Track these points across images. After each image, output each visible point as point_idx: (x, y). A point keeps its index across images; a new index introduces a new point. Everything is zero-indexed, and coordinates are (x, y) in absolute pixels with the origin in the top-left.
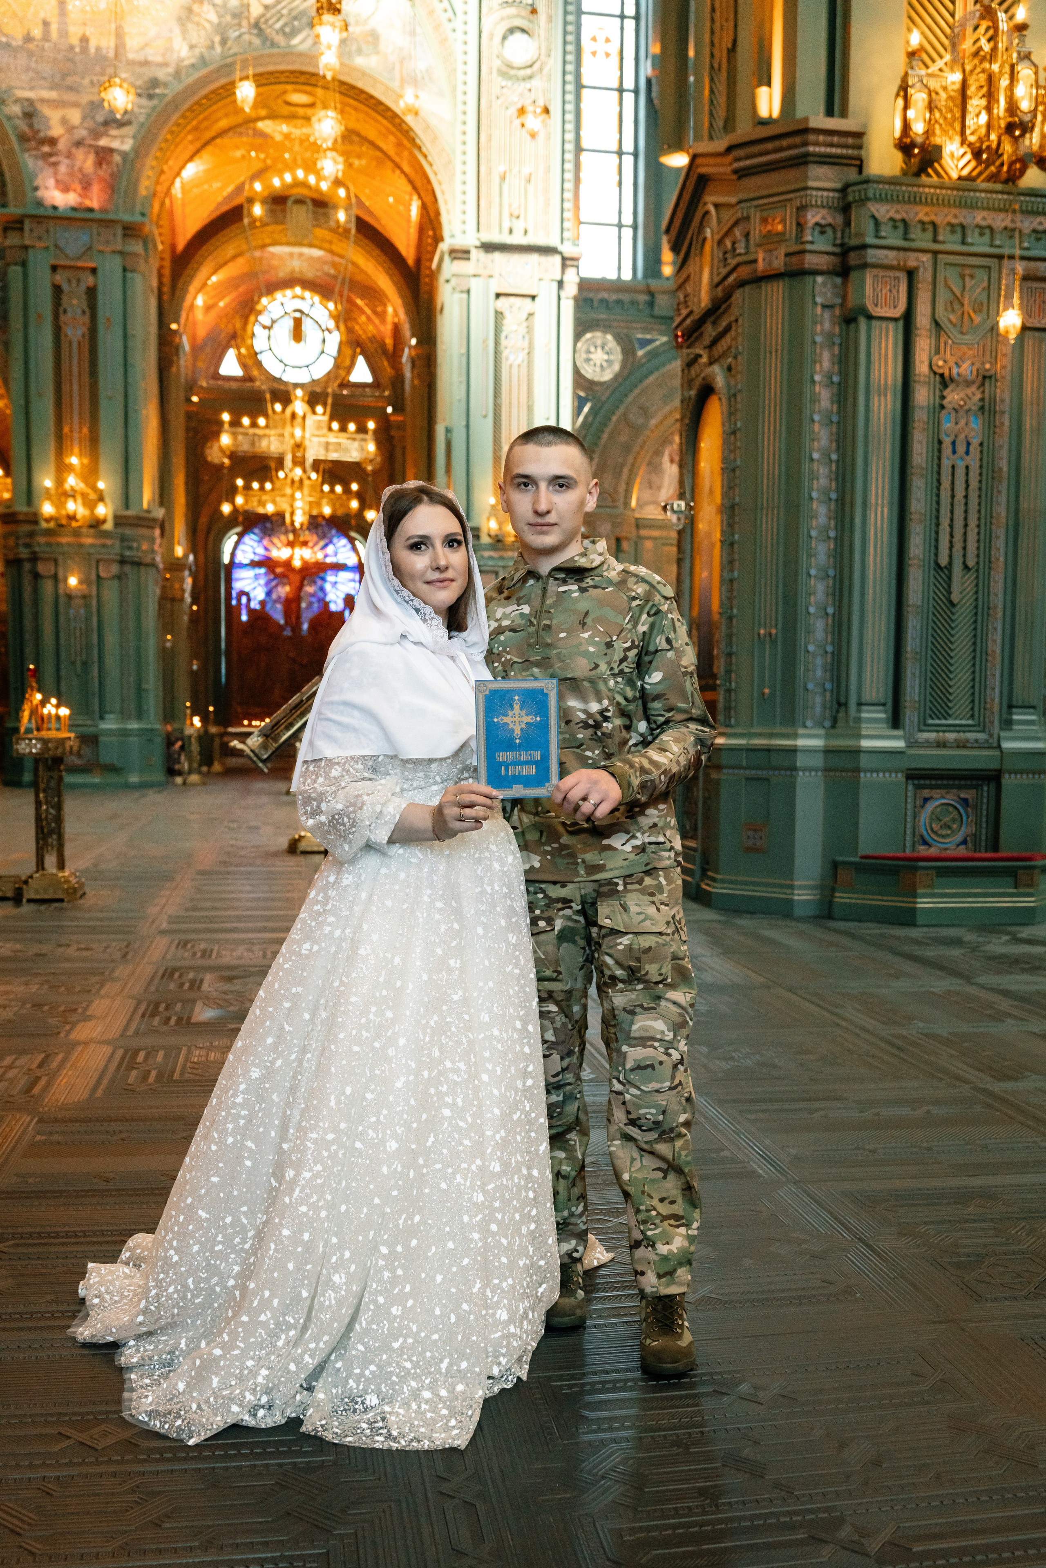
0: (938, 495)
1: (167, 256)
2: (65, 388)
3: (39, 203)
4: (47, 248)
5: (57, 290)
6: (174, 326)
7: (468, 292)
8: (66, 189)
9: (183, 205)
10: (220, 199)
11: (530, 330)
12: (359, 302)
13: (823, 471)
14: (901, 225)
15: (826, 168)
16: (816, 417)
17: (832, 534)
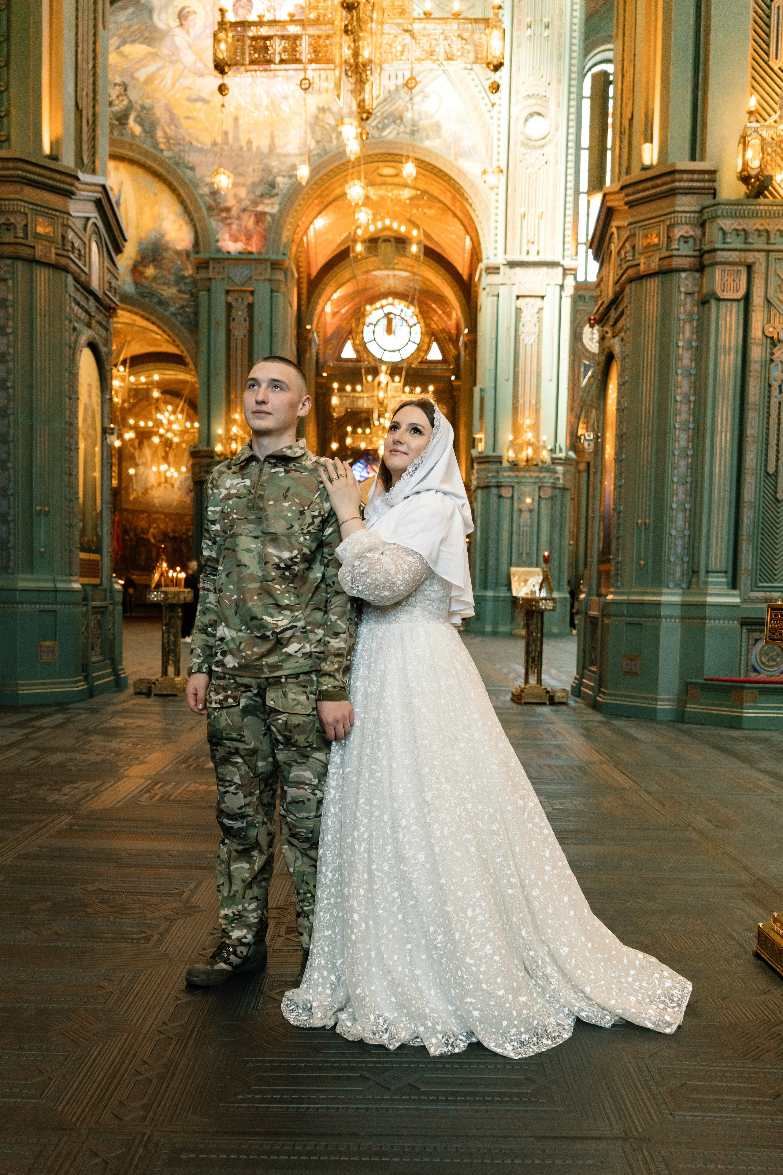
0: (768, 424)
1: (304, 281)
2: (233, 369)
3: (219, 250)
4: (223, 279)
5: (229, 306)
6: (308, 327)
7: (498, 296)
8: (236, 240)
9: (316, 247)
10: (339, 241)
11: (540, 320)
12: (434, 306)
13: (684, 408)
14: (742, 233)
15: (689, 196)
16: (680, 371)
17: (690, 453)
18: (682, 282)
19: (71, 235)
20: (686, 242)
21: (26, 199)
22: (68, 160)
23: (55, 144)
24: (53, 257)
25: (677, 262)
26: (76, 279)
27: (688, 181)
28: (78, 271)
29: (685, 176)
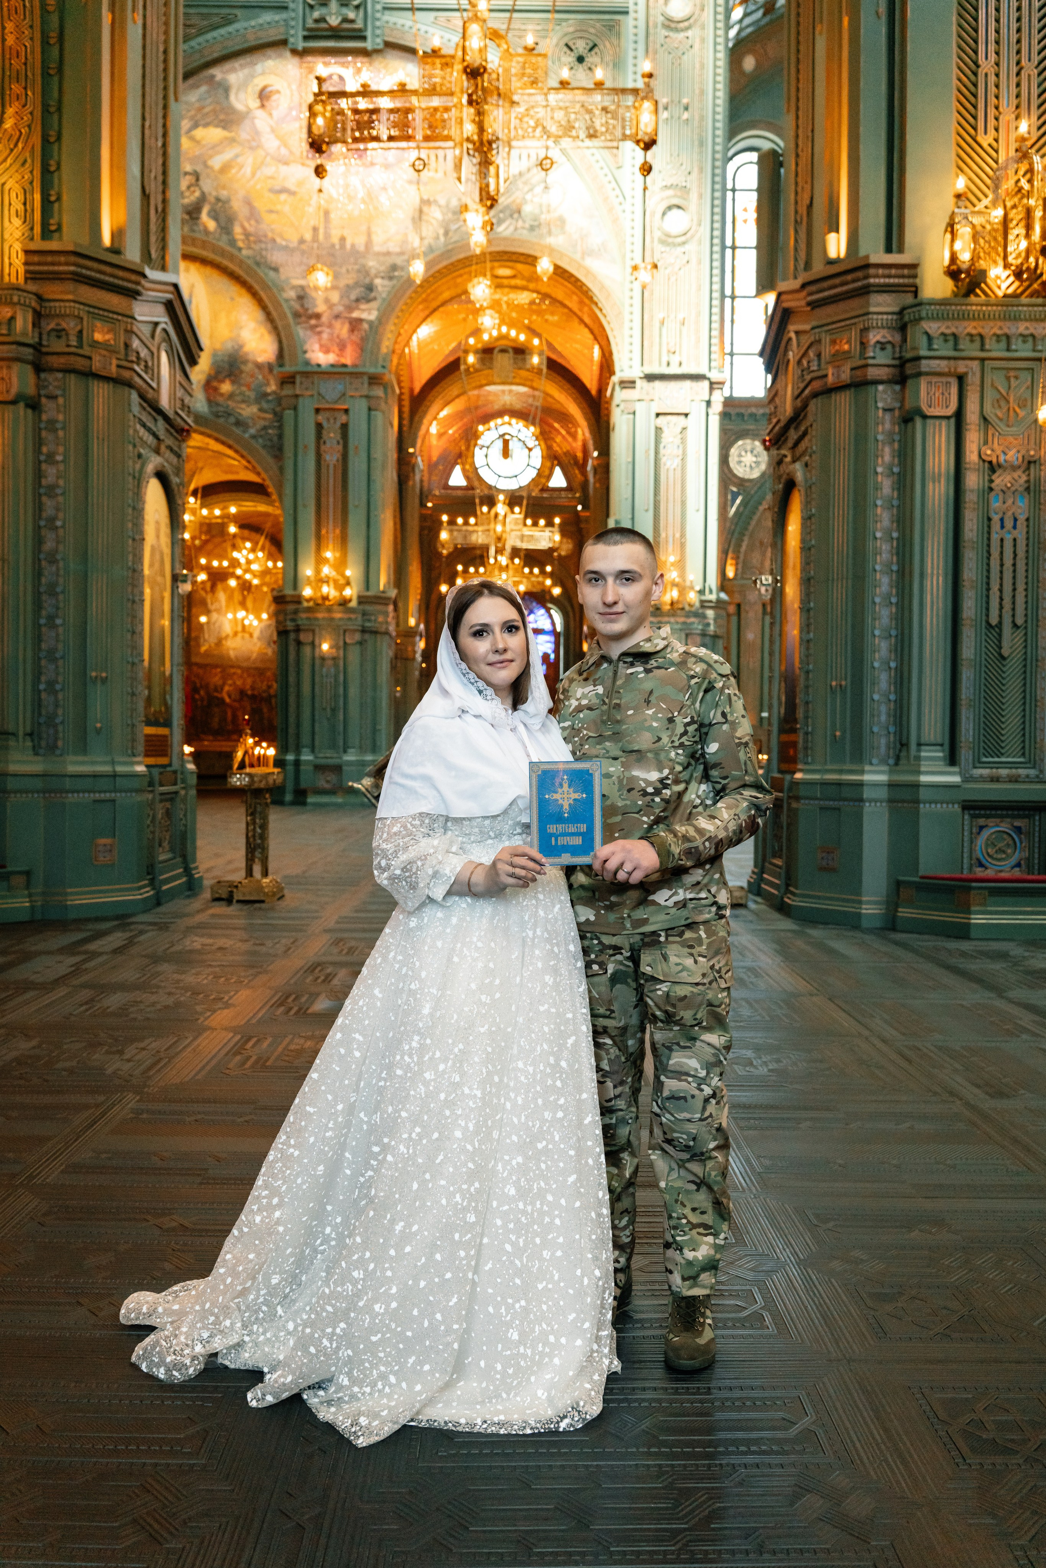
0: (988, 565)
3: (307, 363)
4: (312, 396)
5: (319, 427)
6: (411, 450)
7: (634, 413)
8: (327, 351)
11: (683, 441)
12: (556, 425)
13: (885, 547)
14: (951, 338)
15: (885, 295)
16: (879, 502)
17: (894, 600)
18: (879, 395)
19: (136, 344)
20: (883, 349)
21: (82, 300)
22: (132, 254)
23: (117, 235)
24: (114, 369)
25: (873, 373)
26: (142, 396)
27: (884, 276)
28: (144, 386)
29: (880, 271)
